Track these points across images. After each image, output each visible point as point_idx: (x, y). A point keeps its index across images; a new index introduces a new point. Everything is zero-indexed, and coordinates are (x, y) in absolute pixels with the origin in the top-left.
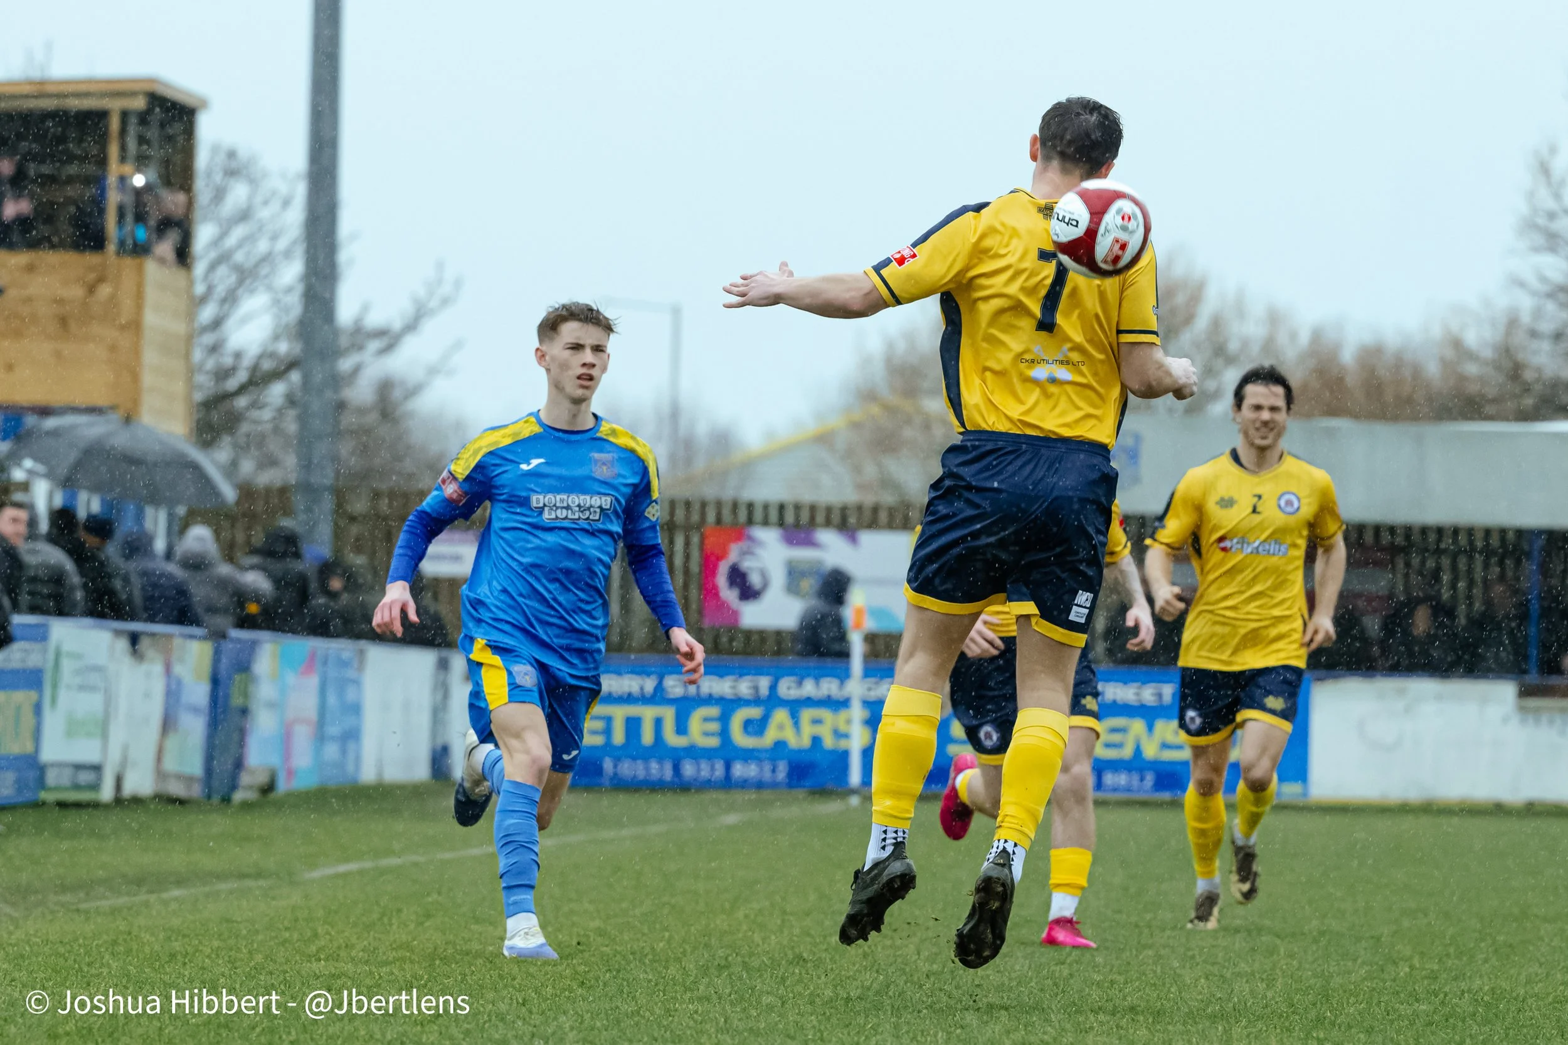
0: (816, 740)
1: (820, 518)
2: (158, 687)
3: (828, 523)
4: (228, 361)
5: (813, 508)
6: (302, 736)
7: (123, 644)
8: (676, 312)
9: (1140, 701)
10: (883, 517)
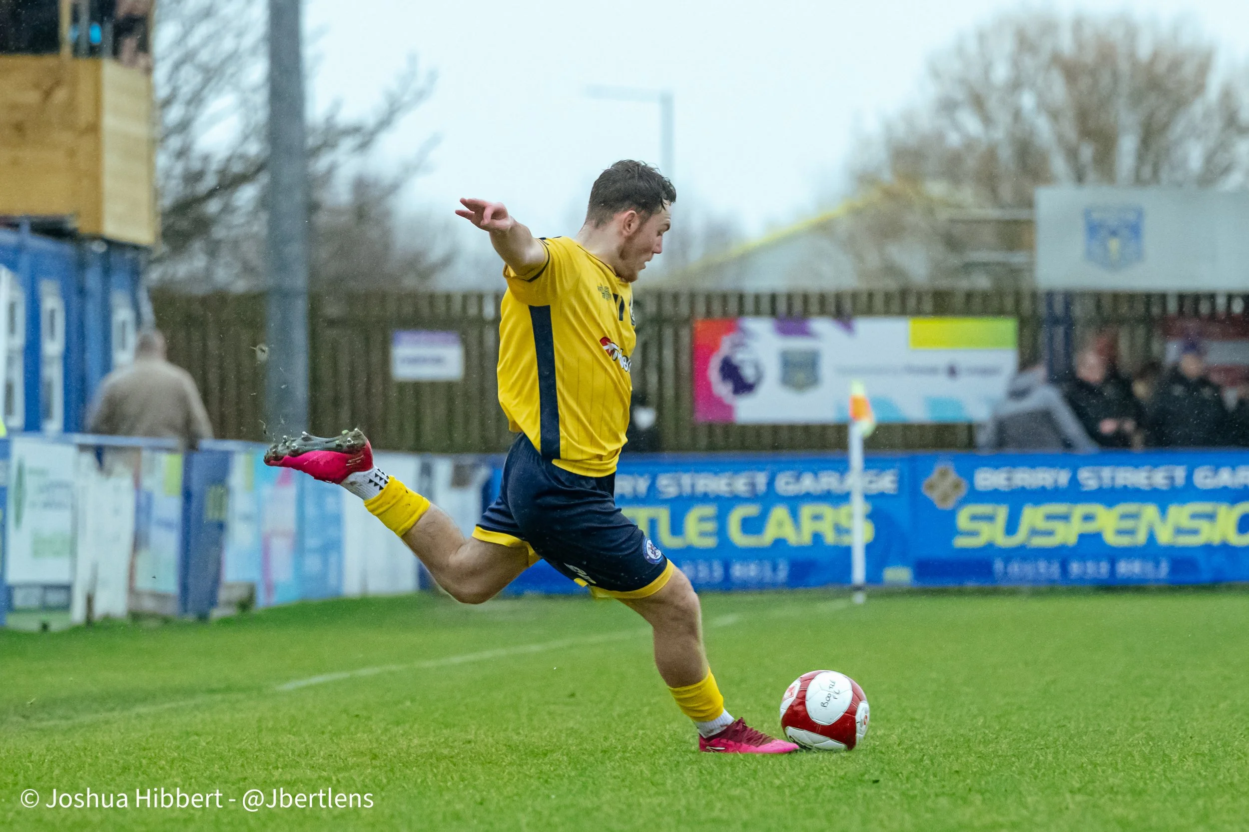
0: (817, 537)
1: (814, 306)
2: (128, 503)
3: (823, 312)
4: (196, 165)
5: (806, 298)
6: (281, 549)
7: (88, 459)
8: (666, 101)
9: (1151, 485)
10: (879, 302)
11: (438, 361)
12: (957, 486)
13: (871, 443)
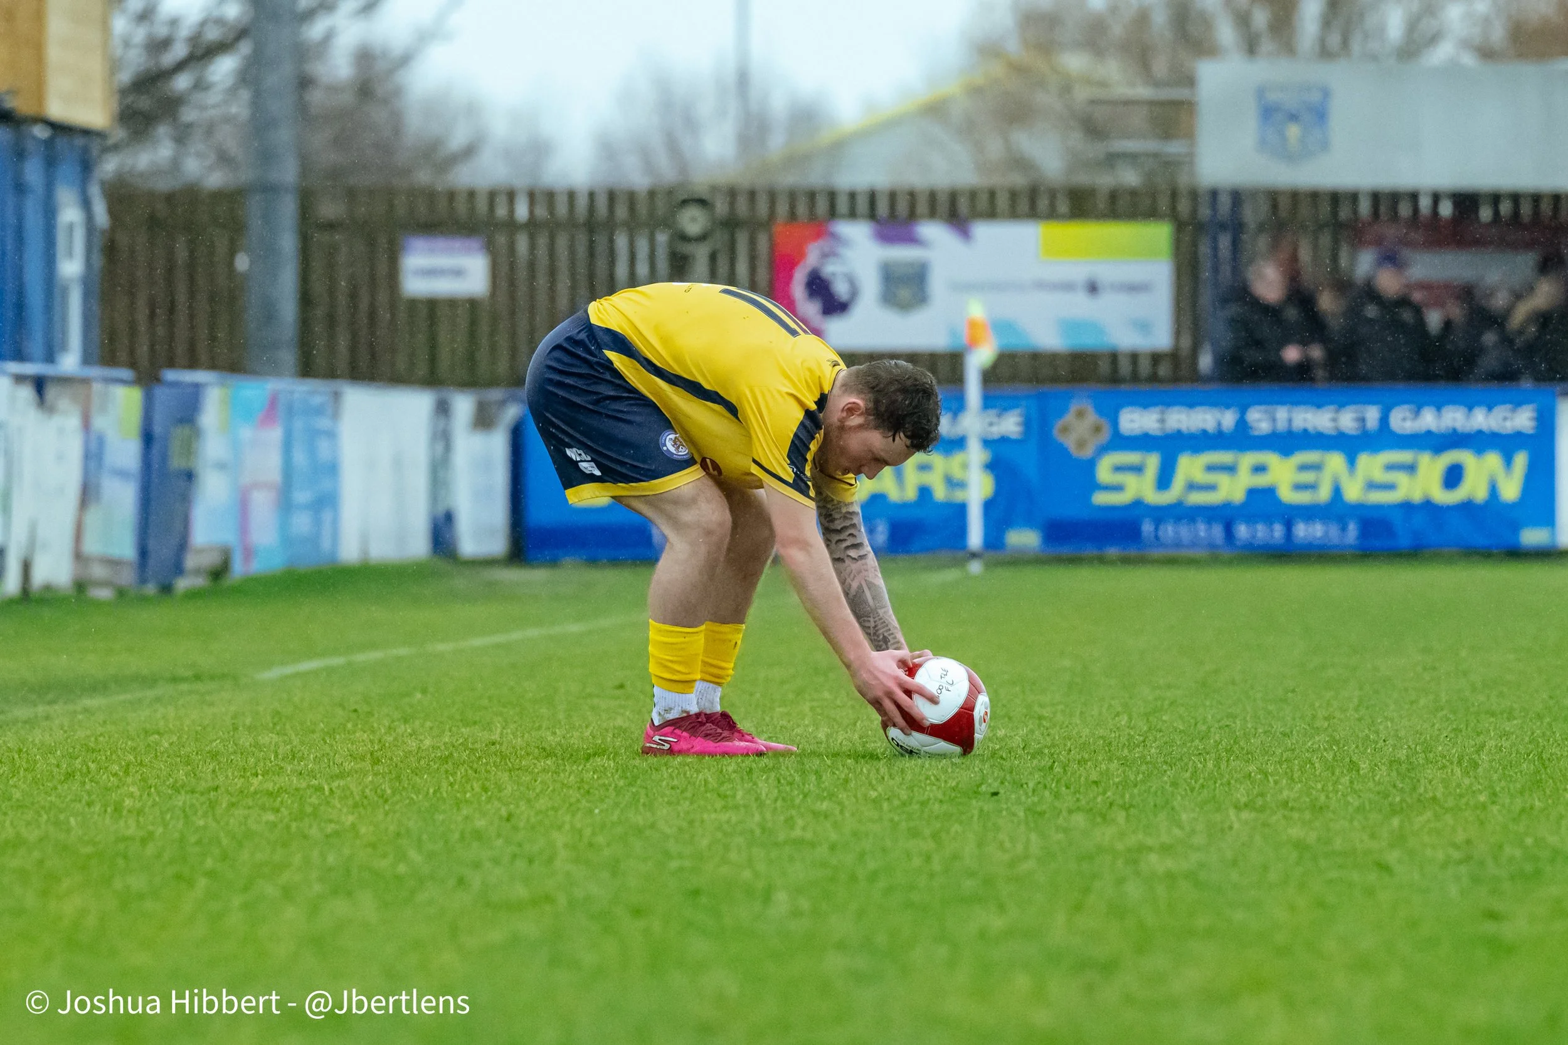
0: (925, 492)
1: (922, 207)
2: (74, 448)
3: (933, 214)
4: (162, 31)
5: (912, 195)
6: (263, 504)
7: (26, 393)
9: (1337, 428)
10: (1002, 202)
11: (458, 273)
12: (1097, 429)
13: (990, 377)
